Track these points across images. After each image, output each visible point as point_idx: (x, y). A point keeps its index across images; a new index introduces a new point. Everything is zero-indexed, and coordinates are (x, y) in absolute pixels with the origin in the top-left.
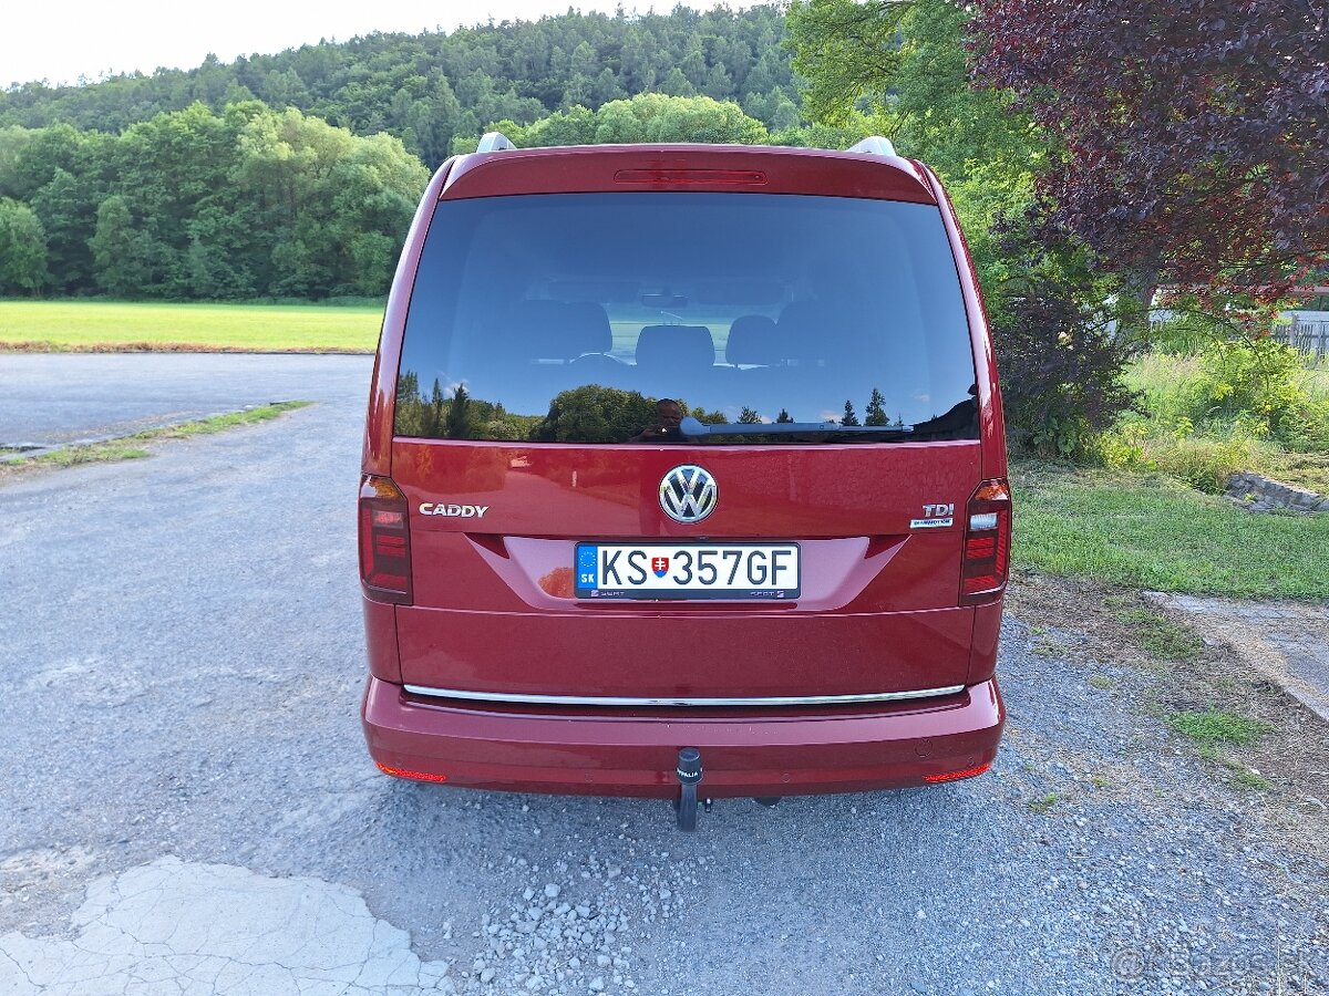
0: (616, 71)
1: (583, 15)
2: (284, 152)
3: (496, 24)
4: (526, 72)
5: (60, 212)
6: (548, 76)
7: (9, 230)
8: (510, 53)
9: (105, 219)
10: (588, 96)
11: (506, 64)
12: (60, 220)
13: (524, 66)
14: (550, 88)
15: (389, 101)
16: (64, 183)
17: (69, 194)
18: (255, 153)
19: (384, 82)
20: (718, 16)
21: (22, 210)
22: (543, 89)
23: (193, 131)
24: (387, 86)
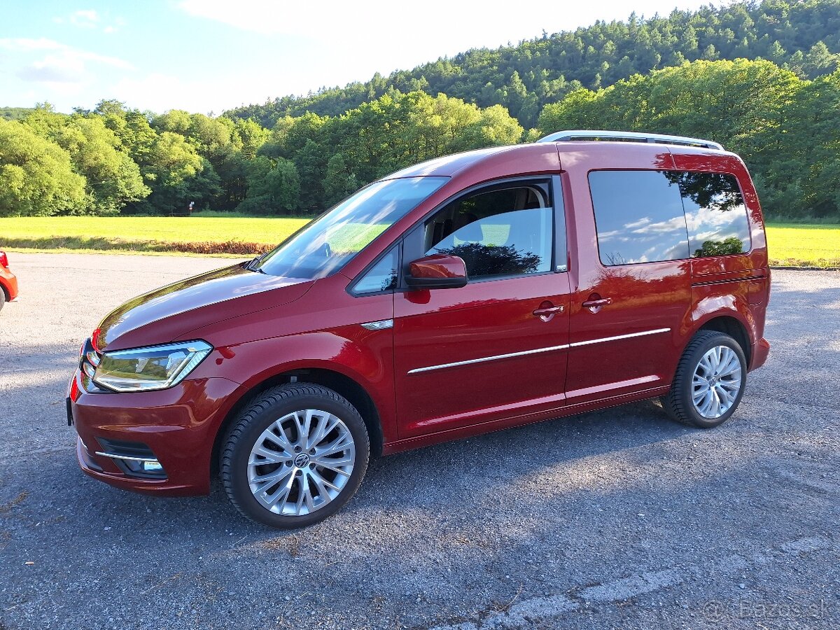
0: (631, 57)
1: (607, 23)
2: (437, 121)
3: (548, 36)
4: (567, 65)
5: (307, 165)
6: (583, 66)
7: (281, 175)
8: (558, 54)
9: (332, 168)
10: (611, 76)
11: (555, 61)
12: (309, 169)
13: (567, 61)
14: (584, 73)
15: (480, 91)
16: (311, 147)
17: (313, 154)
18: (420, 123)
19: (477, 80)
20: (706, 13)
21: (290, 164)
22: (580, 75)
23: (384, 111)
24: (480, 82)
